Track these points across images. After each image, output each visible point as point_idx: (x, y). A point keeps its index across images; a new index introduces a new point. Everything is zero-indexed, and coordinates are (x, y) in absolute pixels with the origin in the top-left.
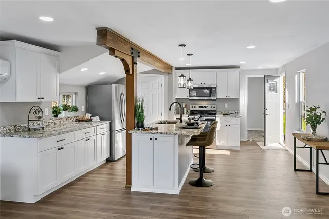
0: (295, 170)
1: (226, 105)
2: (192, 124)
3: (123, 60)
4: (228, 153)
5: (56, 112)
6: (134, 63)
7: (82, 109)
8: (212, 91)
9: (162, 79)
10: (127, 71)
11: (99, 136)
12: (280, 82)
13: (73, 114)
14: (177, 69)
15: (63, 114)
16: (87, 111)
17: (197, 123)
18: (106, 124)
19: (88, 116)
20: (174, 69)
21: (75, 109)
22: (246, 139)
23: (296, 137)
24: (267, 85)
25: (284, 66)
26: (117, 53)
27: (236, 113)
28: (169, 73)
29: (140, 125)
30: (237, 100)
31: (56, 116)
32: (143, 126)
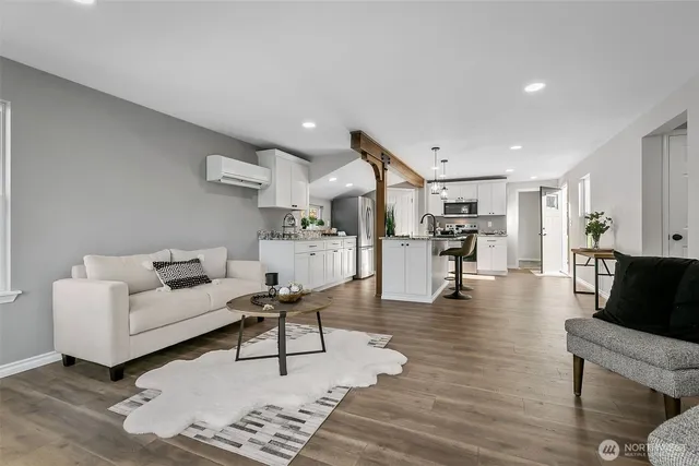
0: (575, 292)
1: (490, 224)
2: (447, 233)
3: (374, 165)
4: (493, 278)
5: (305, 223)
6: (384, 169)
7: (328, 223)
8: (472, 207)
9: (412, 193)
10: (377, 177)
11: (346, 251)
12: (562, 195)
13: (319, 228)
14: (429, 182)
15: (310, 227)
16: (332, 226)
17: (453, 233)
18: (352, 239)
19: (334, 230)
20: (425, 183)
21: (321, 223)
22: (516, 267)
23: (575, 252)
24: (544, 198)
25: (567, 174)
26: (369, 157)
27: (503, 233)
28: (420, 187)
29: (391, 233)
30: (503, 217)
31: (304, 228)
32: (393, 234)
